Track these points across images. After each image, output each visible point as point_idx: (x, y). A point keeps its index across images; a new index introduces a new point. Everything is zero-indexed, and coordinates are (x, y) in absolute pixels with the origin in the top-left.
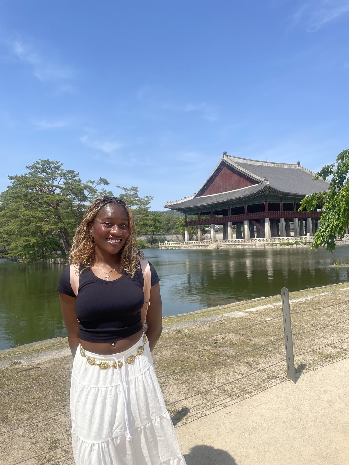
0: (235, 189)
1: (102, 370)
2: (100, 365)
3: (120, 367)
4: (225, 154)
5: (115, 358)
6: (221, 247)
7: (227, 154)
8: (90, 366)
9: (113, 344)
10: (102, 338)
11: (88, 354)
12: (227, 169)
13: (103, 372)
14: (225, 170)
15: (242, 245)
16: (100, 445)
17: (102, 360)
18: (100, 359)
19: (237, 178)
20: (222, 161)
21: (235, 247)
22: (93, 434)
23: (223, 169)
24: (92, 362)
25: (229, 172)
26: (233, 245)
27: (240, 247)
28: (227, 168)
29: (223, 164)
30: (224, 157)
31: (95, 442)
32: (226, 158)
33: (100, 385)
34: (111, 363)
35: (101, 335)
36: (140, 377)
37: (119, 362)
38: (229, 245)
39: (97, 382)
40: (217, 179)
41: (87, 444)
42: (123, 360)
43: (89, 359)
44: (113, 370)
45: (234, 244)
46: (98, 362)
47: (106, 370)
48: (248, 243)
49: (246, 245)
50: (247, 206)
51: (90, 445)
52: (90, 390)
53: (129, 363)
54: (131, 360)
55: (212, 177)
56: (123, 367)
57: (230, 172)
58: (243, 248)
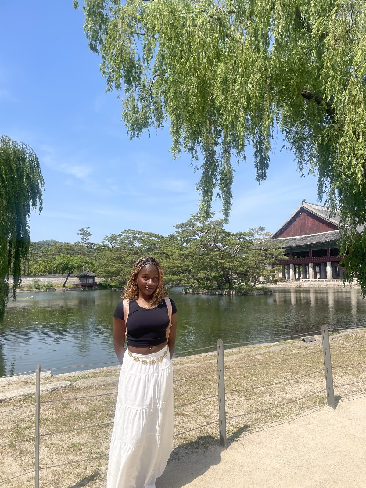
0: (315, 233)
1: (143, 365)
2: (142, 362)
3: (154, 364)
4: (304, 201)
5: (151, 357)
6: (303, 286)
7: (306, 201)
8: (136, 362)
9: (150, 348)
10: (144, 344)
11: (134, 354)
12: (306, 215)
13: (144, 366)
14: (303, 215)
15: (326, 285)
16: (142, 410)
17: (143, 358)
18: (142, 358)
19: (317, 223)
20: (302, 207)
21: (318, 286)
22: (137, 403)
23: (302, 214)
24: (137, 360)
25: (307, 217)
26: (316, 285)
27: (325, 286)
28: (306, 213)
29: (303, 210)
30: (303, 204)
31: (139, 408)
32: (305, 205)
33: (142, 374)
34: (148, 361)
35: (144, 342)
36: (165, 369)
37: (153, 360)
38: (312, 285)
39: (141, 372)
40: (295, 223)
41: (134, 409)
42: (155, 359)
43: (135, 358)
44: (150, 365)
45: (317, 283)
46: (141, 360)
47: (146, 365)
48: (333, 283)
49: (330, 284)
50: (330, 249)
51: (136, 410)
52: (136, 376)
53: (159, 361)
54: (160, 360)
55: (290, 221)
56: (156, 363)
57: (310, 218)
58: (327, 287)
